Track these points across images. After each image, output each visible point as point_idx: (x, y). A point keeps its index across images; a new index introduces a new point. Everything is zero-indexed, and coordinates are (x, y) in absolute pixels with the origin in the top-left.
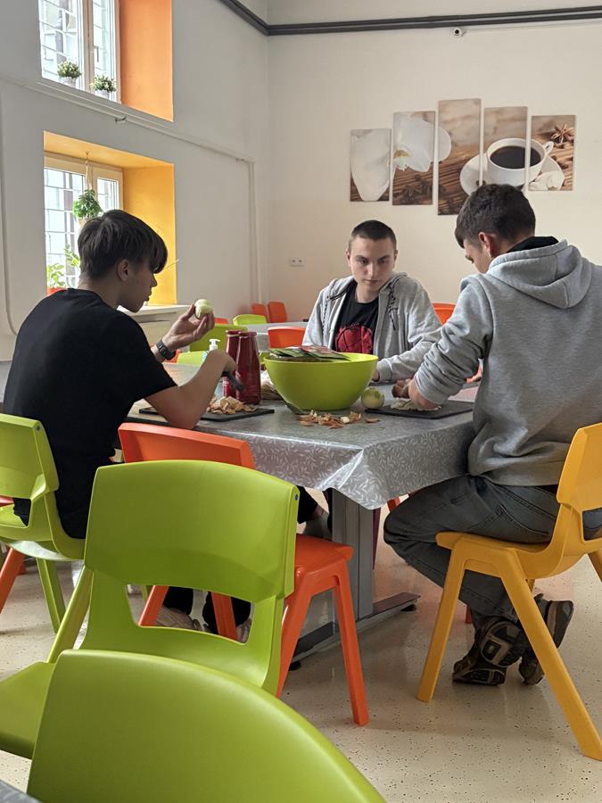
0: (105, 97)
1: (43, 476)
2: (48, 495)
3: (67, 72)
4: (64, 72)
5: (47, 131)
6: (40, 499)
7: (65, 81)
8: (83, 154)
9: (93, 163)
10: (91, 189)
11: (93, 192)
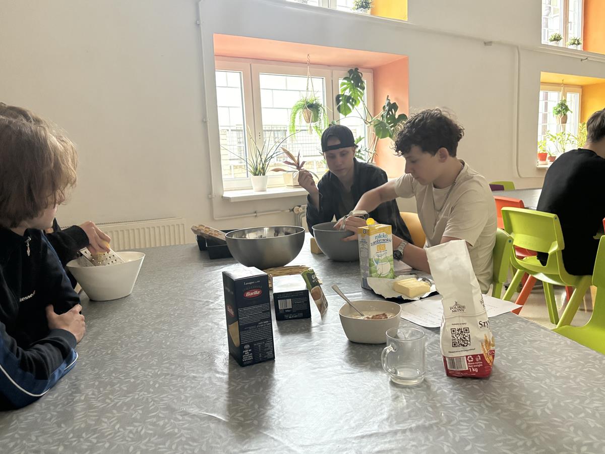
0: (575, 48)
1: (557, 242)
2: (558, 251)
3: (554, 39)
4: (553, 39)
5: (543, 71)
6: (554, 254)
7: (553, 43)
8: (560, 81)
9: (566, 85)
10: (564, 99)
11: (565, 100)
